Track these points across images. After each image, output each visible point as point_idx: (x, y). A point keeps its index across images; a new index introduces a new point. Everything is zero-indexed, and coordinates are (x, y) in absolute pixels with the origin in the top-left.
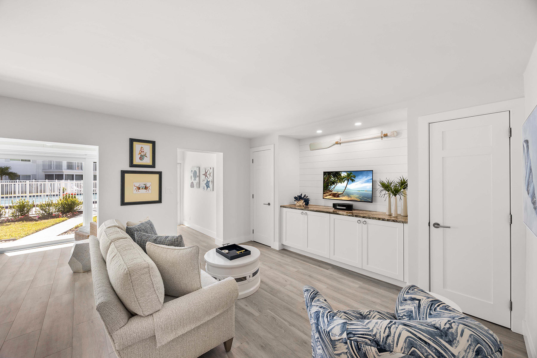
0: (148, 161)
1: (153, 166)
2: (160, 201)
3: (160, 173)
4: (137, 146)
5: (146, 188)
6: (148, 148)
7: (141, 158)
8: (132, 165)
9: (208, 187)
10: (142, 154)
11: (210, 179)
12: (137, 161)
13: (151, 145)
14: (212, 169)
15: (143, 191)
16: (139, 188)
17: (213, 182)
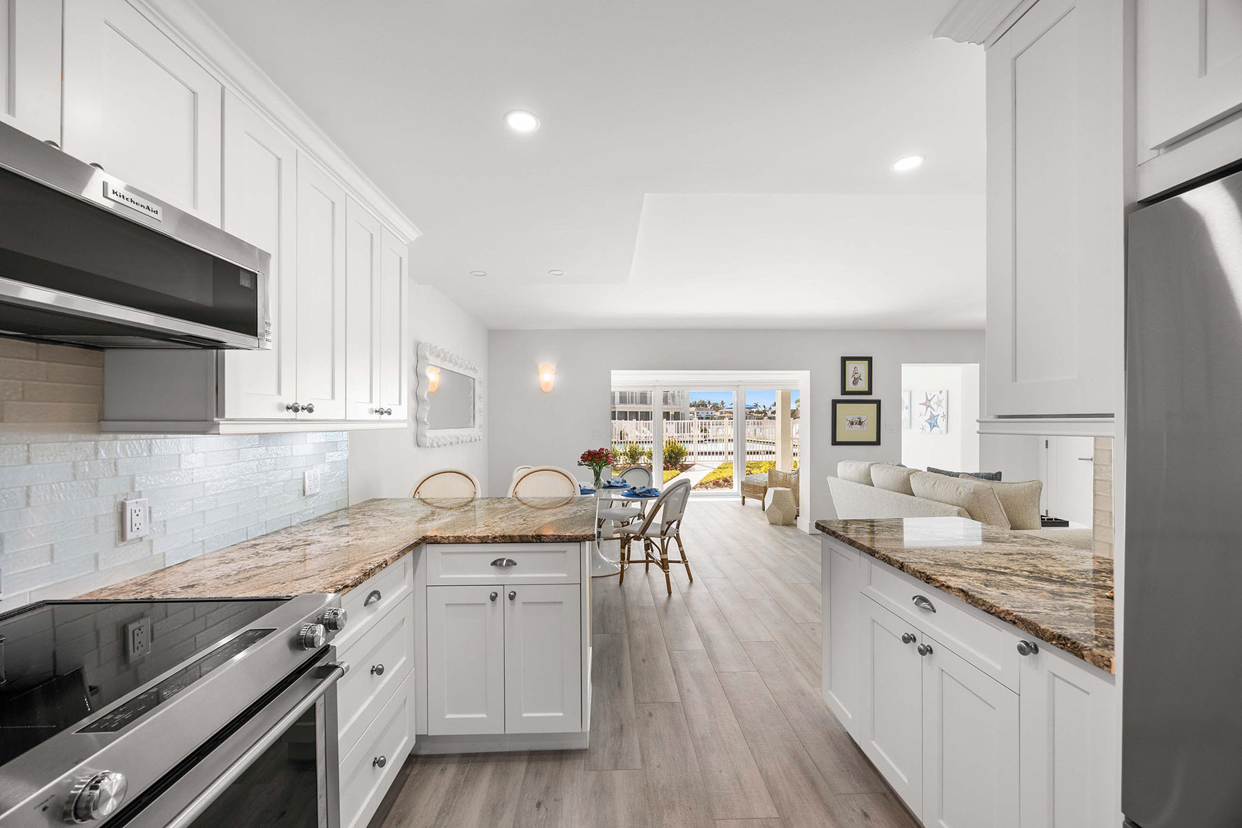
0: (863, 386)
1: (870, 392)
2: (878, 443)
3: (878, 402)
4: (850, 365)
5: (860, 423)
6: (862, 367)
7: (855, 383)
8: (844, 392)
9: (933, 426)
10: (856, 376)
11: (940, 411)
12: (850, 387)
13: (866, 362)
14: (944, 394)
15: (856, 427)
16: (852, 423)
17: (947, 416)
